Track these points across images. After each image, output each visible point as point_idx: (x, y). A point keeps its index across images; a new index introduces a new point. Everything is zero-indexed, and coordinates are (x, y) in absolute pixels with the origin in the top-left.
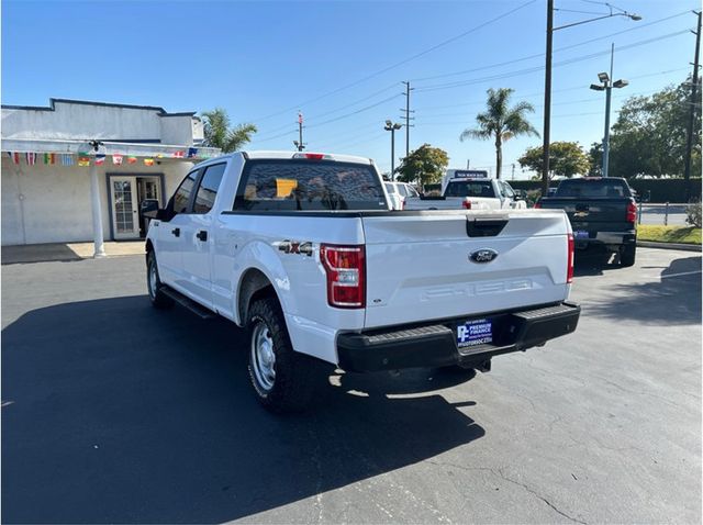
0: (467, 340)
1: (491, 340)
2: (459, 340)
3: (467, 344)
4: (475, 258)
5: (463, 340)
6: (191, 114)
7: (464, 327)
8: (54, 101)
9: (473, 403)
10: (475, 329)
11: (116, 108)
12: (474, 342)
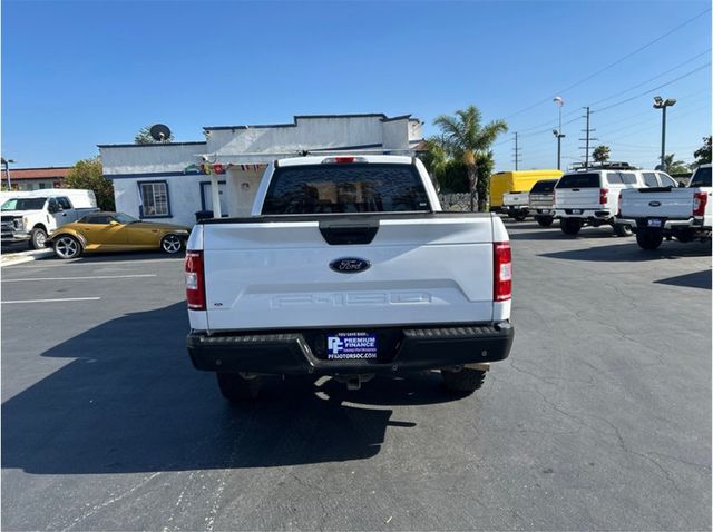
0: (340, 352)
1: (374, 356)
2: (331, 352)
3: (341, 356)
4: (337, 266)
5: (335, 351)
6: (407, 117)
7: (337, 340)
8: (296, 118)
9: (413, 425)
10: (352, 342)
11: (345, 119)
12: (351, 356)
